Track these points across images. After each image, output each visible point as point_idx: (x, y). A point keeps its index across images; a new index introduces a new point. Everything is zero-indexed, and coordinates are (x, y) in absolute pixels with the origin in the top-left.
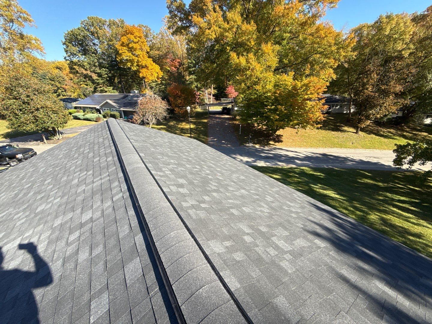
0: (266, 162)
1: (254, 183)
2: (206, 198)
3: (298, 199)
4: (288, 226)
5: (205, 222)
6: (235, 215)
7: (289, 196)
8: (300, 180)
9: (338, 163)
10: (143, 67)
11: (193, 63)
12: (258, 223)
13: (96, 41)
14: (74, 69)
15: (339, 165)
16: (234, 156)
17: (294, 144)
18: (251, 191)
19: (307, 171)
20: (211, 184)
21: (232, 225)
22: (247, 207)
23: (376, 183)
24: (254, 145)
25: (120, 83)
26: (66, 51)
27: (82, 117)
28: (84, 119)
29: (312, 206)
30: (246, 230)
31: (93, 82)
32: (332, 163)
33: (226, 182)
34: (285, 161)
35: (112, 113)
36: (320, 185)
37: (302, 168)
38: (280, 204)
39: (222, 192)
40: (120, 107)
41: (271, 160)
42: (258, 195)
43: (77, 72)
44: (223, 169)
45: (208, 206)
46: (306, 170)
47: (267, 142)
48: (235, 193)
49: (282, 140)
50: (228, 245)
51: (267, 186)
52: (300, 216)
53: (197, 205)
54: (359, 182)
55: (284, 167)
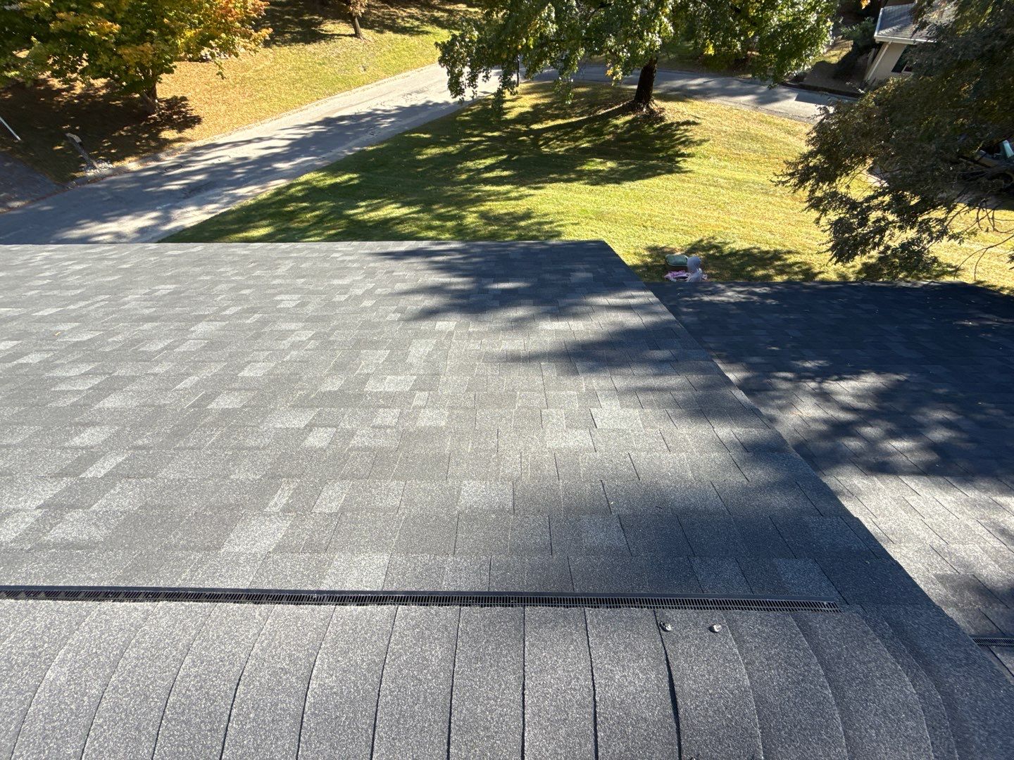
0: (200, 204)
1: (216, 283)
2: (88, 437)
5: (157, 512)
6: (234, 410)
7: (327, 265)
8: (317, 213)
9: (366, 132)
12: (310, 380)
15: (368, 136)
16: (76, 233)
17: (237, 115)
18: (227, 312)
19: (319, 181)
21: (251, 442)
22: (249, 362)
23: (445, 150)
24: (116, 164)
30: (295, 422)
32: (356, 136)
33: (120, 337)
36: (364, 204)
37: (303, 179)
38: (324, 296)
39: (132, 379)
41: (211, 192)
42: (253, 311)
44: (65, 298)
45: (120, 459)
46: (314, 179)
47: (155, 137)
48: (183, 348)
50: (284, 501)
51: (258, 273)
54: (420, 161)
55: (260, 198)
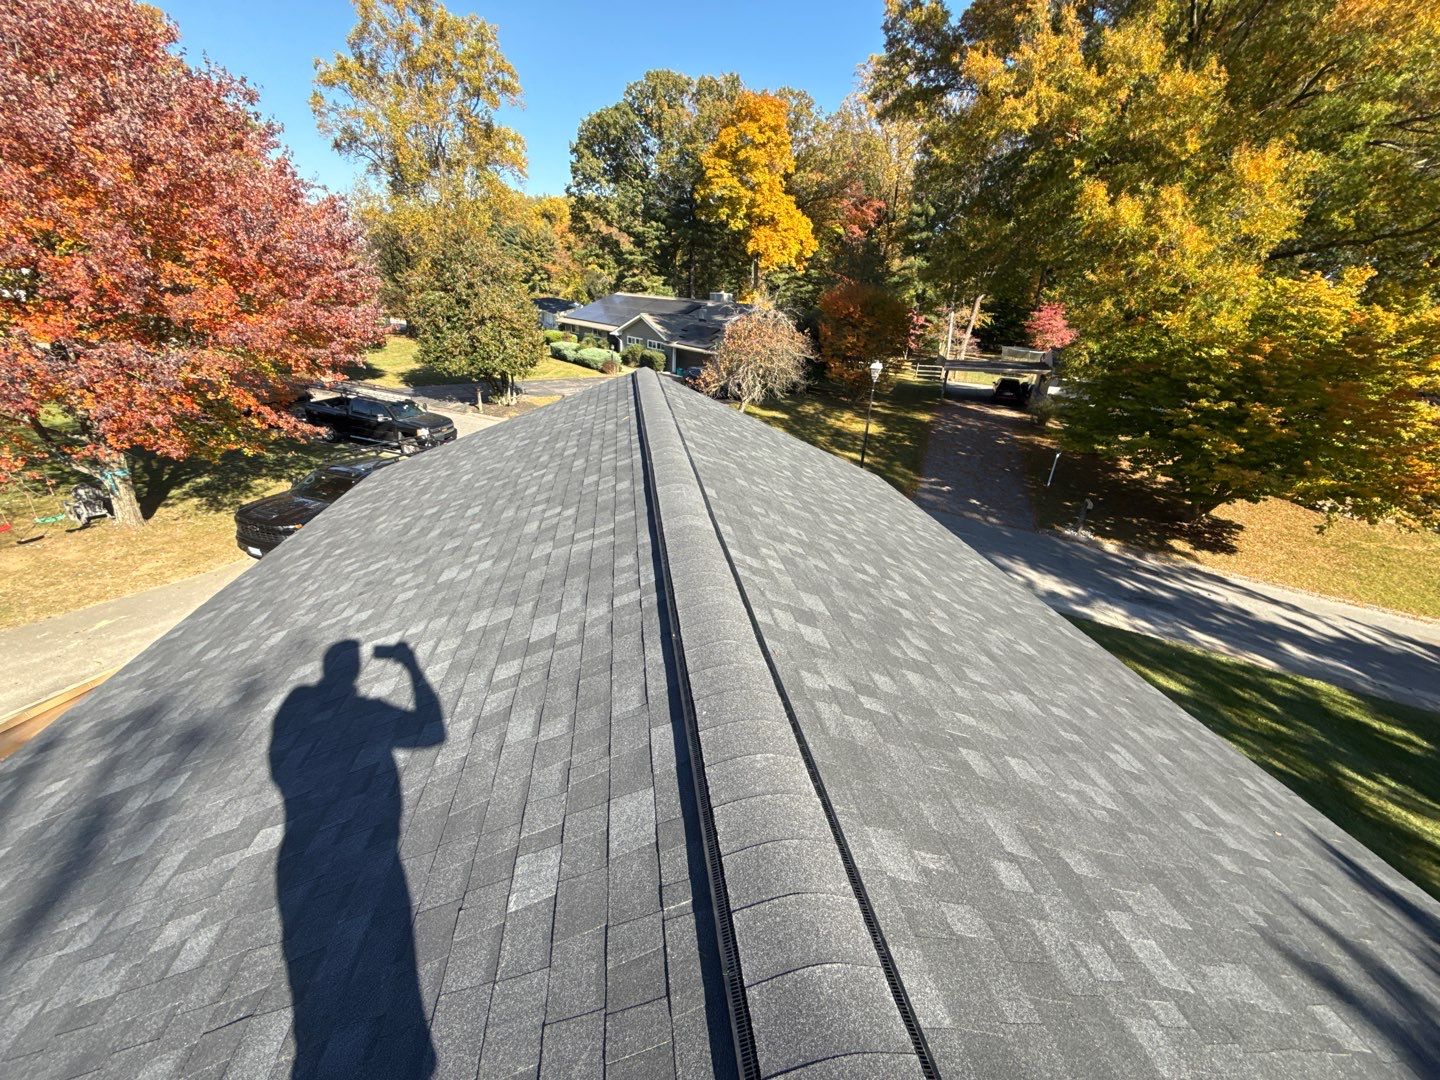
0: (1133, 614)
1: (1070, 680)
2: (882, 681)
3: (1263, 807)
4: (1193, 895)
5: (865, 760)
6: (973, 772)
7: (1220, 779)
8: (1283, 729)
10: (762, 222)
11: (927, 215)
12: (1059, 833)
13: (652, 143)
14: (583, 219)
16: (1005, 562)
17: (1293, 571)
18: (1054, 709)
19: (1334, 701)
20: (906, 639)
21: (958, 804)
22: (1024, 759)
24: (1099, 539)
25: (686, 265)
26: (575, 171)
27: (571, 354)
28: (577, 362)
29: (1331, 860)
30: (1006, 838)
31: (620, 258)
33: (960, 649)
34: (1226, 633)
35: (647, 352)
36: (1393, 784)
37: (1307, 681)
38: (1172, 797)
39: (939, 679)
40: (672, 338)
41: (1159, 613)
42: (1079, 731)
43: (587, 229)
44: (958, 597)
45: (882, 711)
46: (1328, 695)
48: (989, 696)
49: (1234, 543)
50: (932, 866)
51: (1123, 710)
52: (1259, 876)
53: (847, 694)
55: (1214, 656)
